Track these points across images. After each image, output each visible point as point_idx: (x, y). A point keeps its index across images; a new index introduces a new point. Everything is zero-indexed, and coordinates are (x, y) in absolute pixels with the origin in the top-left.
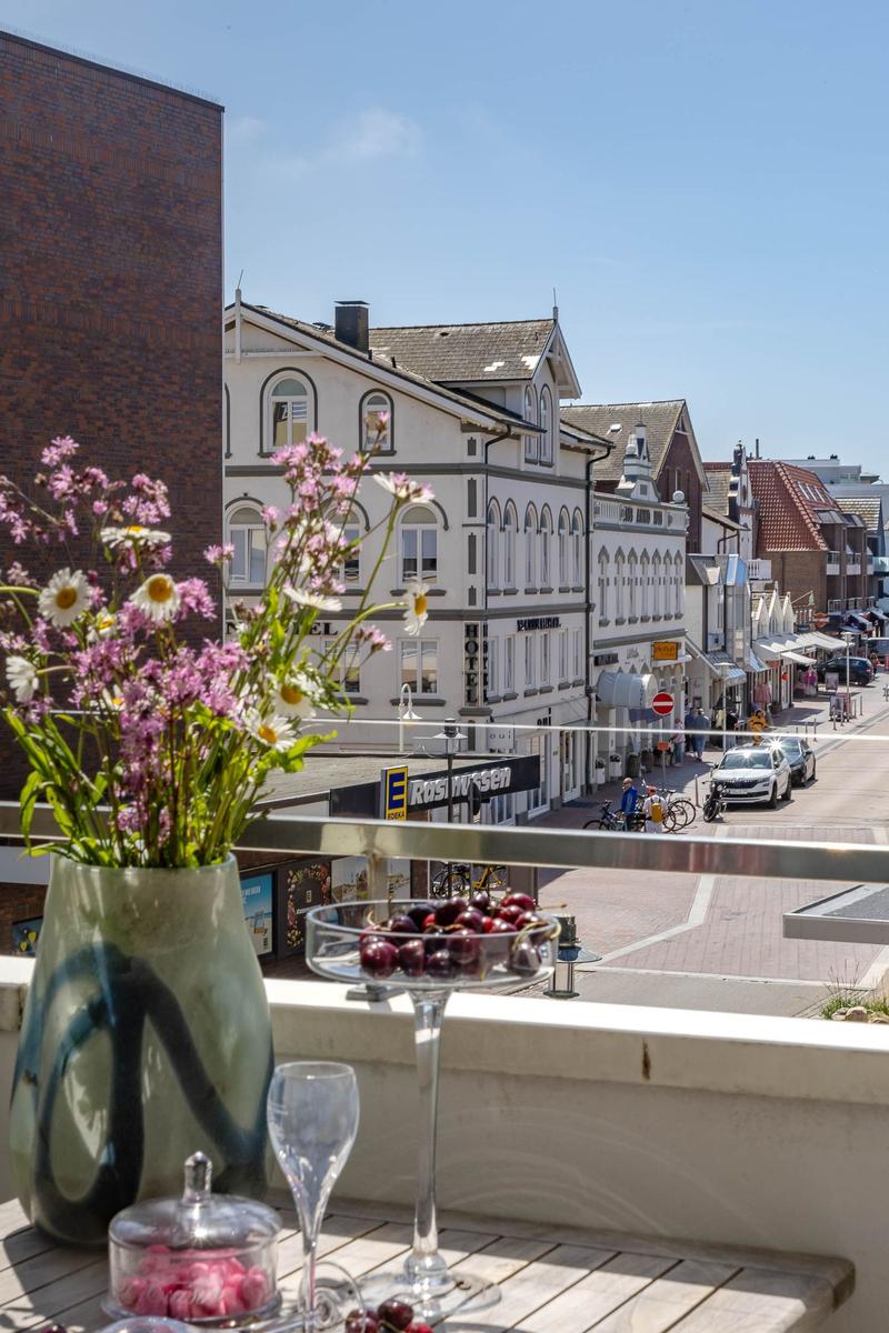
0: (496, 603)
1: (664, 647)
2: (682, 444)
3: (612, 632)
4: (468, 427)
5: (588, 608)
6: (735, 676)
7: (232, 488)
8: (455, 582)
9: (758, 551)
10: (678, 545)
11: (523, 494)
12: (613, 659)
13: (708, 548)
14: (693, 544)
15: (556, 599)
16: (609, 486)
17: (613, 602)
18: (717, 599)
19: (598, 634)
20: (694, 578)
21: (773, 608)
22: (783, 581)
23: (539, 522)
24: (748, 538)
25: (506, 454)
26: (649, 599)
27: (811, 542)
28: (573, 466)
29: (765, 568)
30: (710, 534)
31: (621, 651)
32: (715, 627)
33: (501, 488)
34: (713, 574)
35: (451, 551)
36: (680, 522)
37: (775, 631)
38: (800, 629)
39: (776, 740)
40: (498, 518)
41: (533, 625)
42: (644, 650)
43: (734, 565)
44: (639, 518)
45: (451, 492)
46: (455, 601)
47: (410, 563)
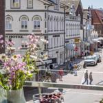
0: (49, 33)
1: (77, 40)
3: (68, 37)
4: (45, 4)
5: (64, 33)
6: (88, 44)
8: (43, 30)
9: (92, 24)
10: (79, 23)
11: (54, 15)
12: (68, 42)
13: (84, 24)
14: (82, 23)
15: (59, 32)
16: (68, 13)
17: (68, 32)
18: (85, 32)
19: (66, 38)
20: (82, 28)
21: (95, 33)
22: (96, 29)
23: (56, 19)
24: (90, 22)
25: (51, 8)
26: (74, 32)
27: (100, 22)
28: (62, 10)
29: (93, 27)
30: (84, 21)
31: (70, 40)
32: (85, 36)
33: (50, 14)
34: (85, 28)
35: (42, 24)
36: (79, 19)
37: (95, 37)
38: (99, 37)
40: (50, 19)
41: (55, 36)
42: (74, 40)
43: (88, 26)
44: (73, 19)
45: (42, 14)
46: (43, 32)
47: (35, 26)
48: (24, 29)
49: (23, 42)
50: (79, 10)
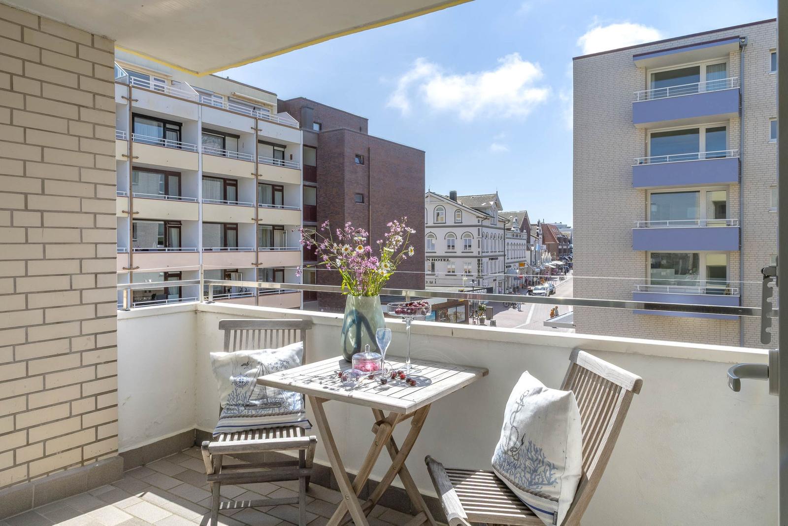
0: (484, 254)
1: (522, 264)
2: (526, 220)
3: (510, 261)
4: (478, 217)
5: (505, 255)
6: (538, 270)
7: (427, 231)
8: (475, 250)
9: (544, 243)
10: (525, 242)
11: (490, 231)
12: (510, 266)
13: (532, 243)
14: (528, 241)
15: (497, 253)
16: (509, 229)
17: (510, 254)
18: (533, 254)
19: (507, 261)
20: (528, 249)
21: (546, 255)
22: (549, 249)
23: (494, 237)
24: (541, 240)
25: (486, 223)
26: (518, 254)
27: (555, 241)
28: (501, 225)
29: (545, 247)
30: (532, 240)
31: (512, 265)
32: (533, 260)
33: (485, 230)
34: (533, 248)
35: (474, 243)
36: (525, 237)
37: (547, 261)
38: (553, 260)
39: (546, 285)
40: (484, 236)
41: (492, 259)
42: (517, 264)
43: (538, 246)
44: (516, 236)
45: (474, 231)
46: (475, 254)
47: (466, 246)
48: (451, 250)
49: (449, 267)
50: (525, 225)
